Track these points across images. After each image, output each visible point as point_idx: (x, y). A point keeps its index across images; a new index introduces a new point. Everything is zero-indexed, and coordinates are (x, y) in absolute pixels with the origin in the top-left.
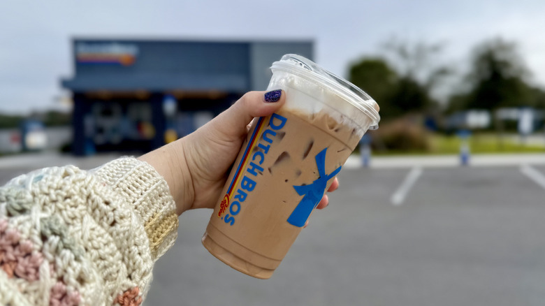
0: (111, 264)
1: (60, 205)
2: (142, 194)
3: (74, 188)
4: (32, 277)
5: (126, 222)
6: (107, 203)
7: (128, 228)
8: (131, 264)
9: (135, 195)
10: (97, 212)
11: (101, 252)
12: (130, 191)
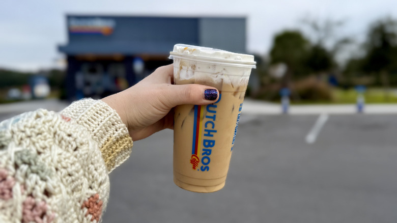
0: (77, 179)
1: (34, 139)
2: (98, 125)
3: (44, 127)
4: (7, 196)
5: (85, 147)
6: (69, 135)
7: (87, 151)
8: (91, 177)
9: (94, 126)
10: (63, 142)
11: (70, 170)
12: (90, 123)
